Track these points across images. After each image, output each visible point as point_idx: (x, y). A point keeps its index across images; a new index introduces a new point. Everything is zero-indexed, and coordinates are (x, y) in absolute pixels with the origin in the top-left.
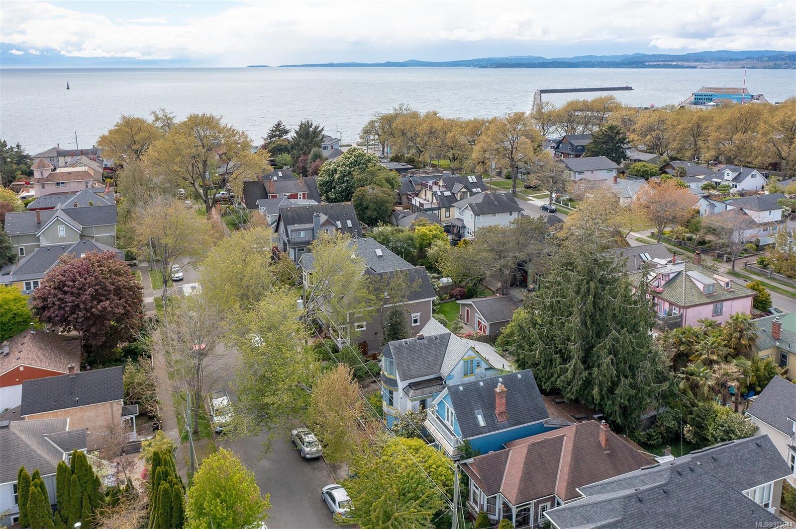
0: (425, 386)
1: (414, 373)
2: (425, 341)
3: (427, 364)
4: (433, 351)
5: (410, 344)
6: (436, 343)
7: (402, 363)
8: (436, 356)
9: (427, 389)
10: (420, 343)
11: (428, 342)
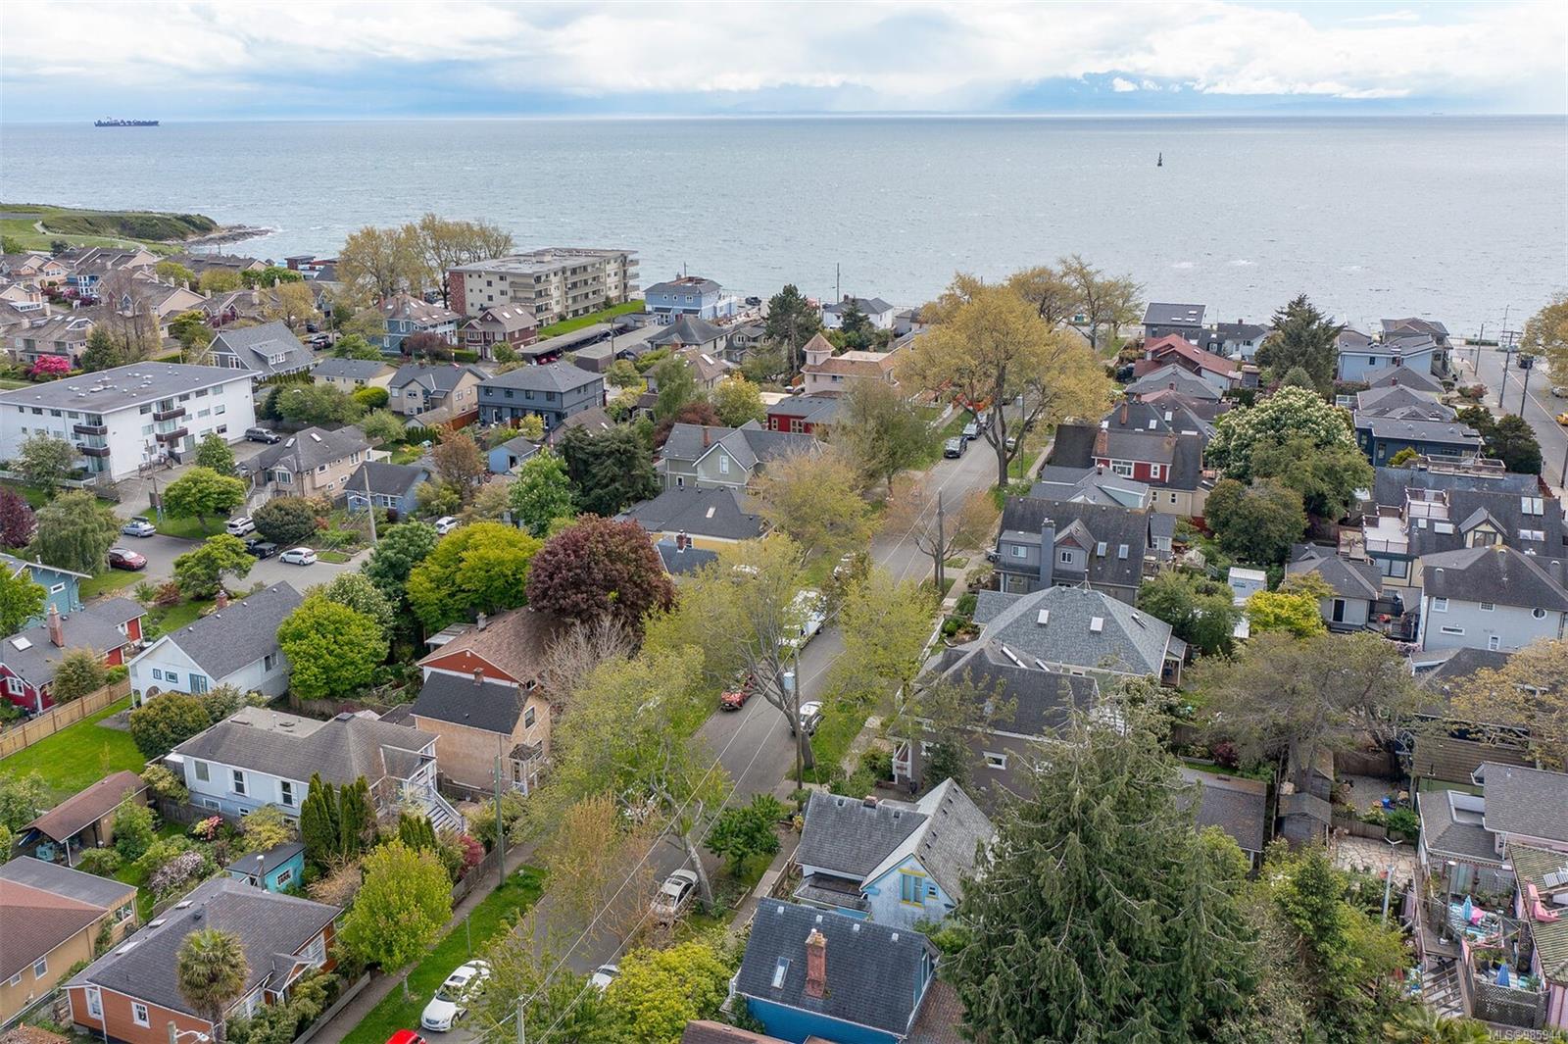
0: (833, 886)
1: (824, 857)
2: (875, 813)
3: (855, 851)
4: (877, 836)
5: (845, 809)
6: (891, 824)
7: (815, 832)
8: (878, 845)
9: (830, 894)
10: (864, 813)
11: (879, 816)
